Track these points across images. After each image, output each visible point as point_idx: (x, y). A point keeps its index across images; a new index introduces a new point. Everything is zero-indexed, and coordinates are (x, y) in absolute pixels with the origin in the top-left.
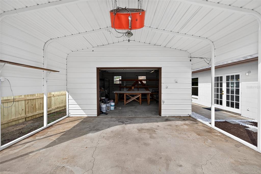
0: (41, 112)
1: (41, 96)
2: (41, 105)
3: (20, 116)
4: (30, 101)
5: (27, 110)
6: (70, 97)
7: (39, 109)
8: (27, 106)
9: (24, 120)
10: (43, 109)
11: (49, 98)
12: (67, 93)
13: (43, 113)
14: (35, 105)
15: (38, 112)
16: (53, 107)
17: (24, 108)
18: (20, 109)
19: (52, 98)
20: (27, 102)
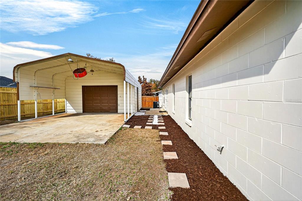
0: (51, 111)
1: (51, 102)
2: (51, 107)
3: (40, 111)
4: (45, 104)
5: (44, 109)
6: (67, 102)
7: (50, 109)
8: (44, 106)
9: (42, 114)
10: (52, 110)
11: (56, 103)
12: (66, 100)
13: (52, 112)
14: (48, 106)
15: (49, 111)
16: (58, 109)
17: (42, 108)
18: (41, 108)
19: (58, 103)
20: (44, 104)
